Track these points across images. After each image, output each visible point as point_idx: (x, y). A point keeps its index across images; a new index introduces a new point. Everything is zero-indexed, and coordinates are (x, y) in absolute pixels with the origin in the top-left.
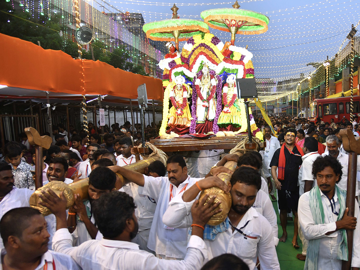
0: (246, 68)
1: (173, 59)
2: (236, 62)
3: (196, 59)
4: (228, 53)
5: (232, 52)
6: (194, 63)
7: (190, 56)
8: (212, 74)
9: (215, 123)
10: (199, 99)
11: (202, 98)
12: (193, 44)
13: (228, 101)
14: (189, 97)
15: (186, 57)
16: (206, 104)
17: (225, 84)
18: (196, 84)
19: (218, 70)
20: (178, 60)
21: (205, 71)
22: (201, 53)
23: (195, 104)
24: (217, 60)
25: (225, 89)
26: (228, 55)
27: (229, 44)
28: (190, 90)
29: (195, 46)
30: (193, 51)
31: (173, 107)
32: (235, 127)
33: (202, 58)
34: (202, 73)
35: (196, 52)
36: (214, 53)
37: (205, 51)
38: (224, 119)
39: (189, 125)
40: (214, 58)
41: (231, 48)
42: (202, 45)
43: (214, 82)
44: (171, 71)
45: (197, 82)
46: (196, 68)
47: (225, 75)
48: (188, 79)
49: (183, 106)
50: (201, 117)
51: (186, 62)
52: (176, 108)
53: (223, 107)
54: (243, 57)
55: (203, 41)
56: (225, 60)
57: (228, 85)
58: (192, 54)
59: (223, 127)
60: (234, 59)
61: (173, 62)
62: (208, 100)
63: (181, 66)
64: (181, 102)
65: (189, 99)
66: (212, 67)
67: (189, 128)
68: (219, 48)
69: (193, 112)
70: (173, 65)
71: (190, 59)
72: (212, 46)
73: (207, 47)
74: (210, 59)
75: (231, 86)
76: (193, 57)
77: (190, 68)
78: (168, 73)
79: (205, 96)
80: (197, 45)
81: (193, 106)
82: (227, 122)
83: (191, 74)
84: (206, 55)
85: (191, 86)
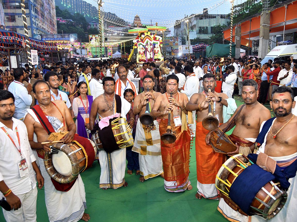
0: (160, 42)
2: (157, 40)
3: (145, 40)
4: (155, 38)
5: (156, 38)
6: (145, 41)
7: (143, 39)
8: (151, 44)
10: (147, 52)
11: (148, 52)
12: (145, 35)
13: (156, 52)
14: (144, 51)
15: (142, 39)
16: (150, 53)
17: (155, 47)
18: (146, 47)
19: (152, 43)
20: (140, 40)
21: (149, 43)
22: (147, 38)
23: (146, 53)
24: (151, 40)
25: (155, 49)
26: (155, 39)
27: (155, 35)
28: (144, 49)
29: (145, 36)
30: (144, 37)
31: (140, 54)
32: (159, 60)
33: (147, 39)
34: (148, 44)
35: (146, 38)
36: (151, 38)
37: (148, 37)
38: (156, 57)
39: (145, 59)
40: (151, 39)
41: (156, 36)
42: (147, 35)
43: (152, 47)
44: (137, 43)
45: (147, 47)
46: (145, 42)
47: (154, 44)
48: (143, 46)
49: (143, 54)
50: (149, 57)
51: (142, 40)
52: (141, 55)
53: (155, 54)
54: (159, 39)
55: (147, 34)
56: (154, 40)
57: (156, 47)
58: (144, 38)
59: (156, 60)
60: (157, 39)
61: (138, 40)
62: (151, 52)
63: (140, 42)
64: (142, 53)
65: (144, 52)
66: (151, 42)
68: (152, 36)
69: (146, 56)
70: (138, 41)
72: (150, 36)
73: (149, 36)
74: (150, 40)
75: (157, 48)
76: (144, 39)
77: (143, 43)
78: (136, 44)
79: (149, 51)
83: (144, 44)
84: (149, 39)
85: (144, 48)
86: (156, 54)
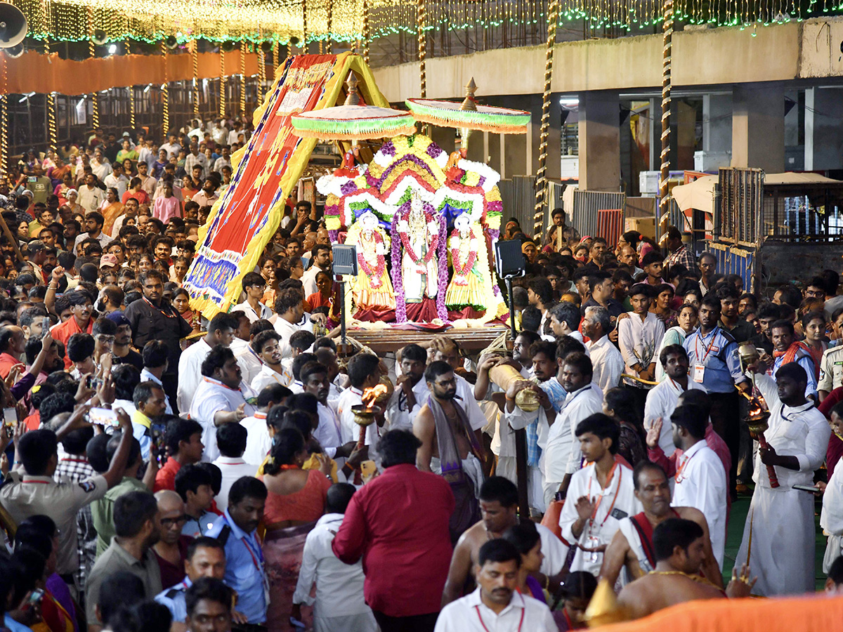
0: (489, 200)
1: (352, 179)
2: (470, 190)
3: (397, 181)
4: (458, 173)
5: (464, 172)
6: (392, 188)
7: (385, 175)
8: (429, 213)
9: (439, 302)
10: (407, 258)
11: (413, 257)
12: (393, 155)
13: (462, 265)
14: (386, 252)
15: (378, 176)
16: (422, 268)
17: (451, 231)
18: (399, 229)
19: (437, 201)
20: (360, 182)
21: (417, 206)
22: (408, 172)
23: (399, 266)
24: (434, 185)
25: (454, 242)
26: (456, 178)
27: (457, 155)
28: (387, 240)
29: (395, 159)
30: (392, 167)
31: (360, 272)
32: (476, 312)
33: (409, 181)
34: (410, 209)
35: (399, 170)
36: (430, 172)
37: (415, 168)
38: (457, 296)
39: (393, 305)
40: (430, 180)
41: (463, 164)
42: (410, 157)
43: (434, 227)
44: (343, 200)
45: (402, 226)
46: (396, 197)
47: (450, 213)
48: (381, 218)
49: (378, 270)
50: (413, 290)
51: (375, 184)
52: (369, 274)
53: (451, 273)
54: (482, 180)
55: (411, 151)
56: (448, 184)
57: (459, 233)
58: (388, 171)
59: (455, 311)
60: (467, 183)
61: (352, 184)
62: (426, 260)
63: (364, 190)
64: (374, 263)
65: (387, 258)
66: (428, 197)
67: (394, 311)
68: (439, 164)
69: (397, 282)
70: (349, 189)
71: (385, 182)
72: (427, 159)
73: (418, 161)
74: (423, 183)
75: (463, 235)
76: (391, 178)
77: (382, 197)
78: (337, 202)
79: (419, 254)
80: (400, 156)
81: (394, 269)
82: (464, 302)
83: (389, 208)
84: (416, 177)
85: (387, 232)
86: (456, 278)
